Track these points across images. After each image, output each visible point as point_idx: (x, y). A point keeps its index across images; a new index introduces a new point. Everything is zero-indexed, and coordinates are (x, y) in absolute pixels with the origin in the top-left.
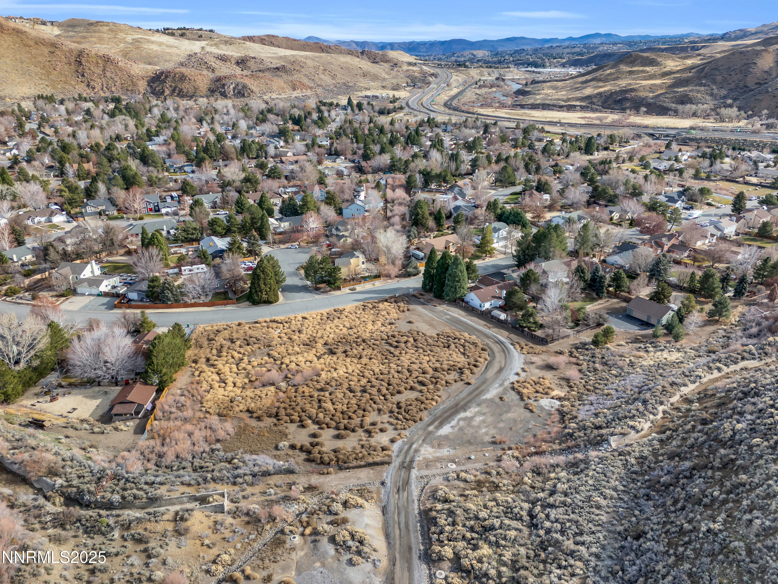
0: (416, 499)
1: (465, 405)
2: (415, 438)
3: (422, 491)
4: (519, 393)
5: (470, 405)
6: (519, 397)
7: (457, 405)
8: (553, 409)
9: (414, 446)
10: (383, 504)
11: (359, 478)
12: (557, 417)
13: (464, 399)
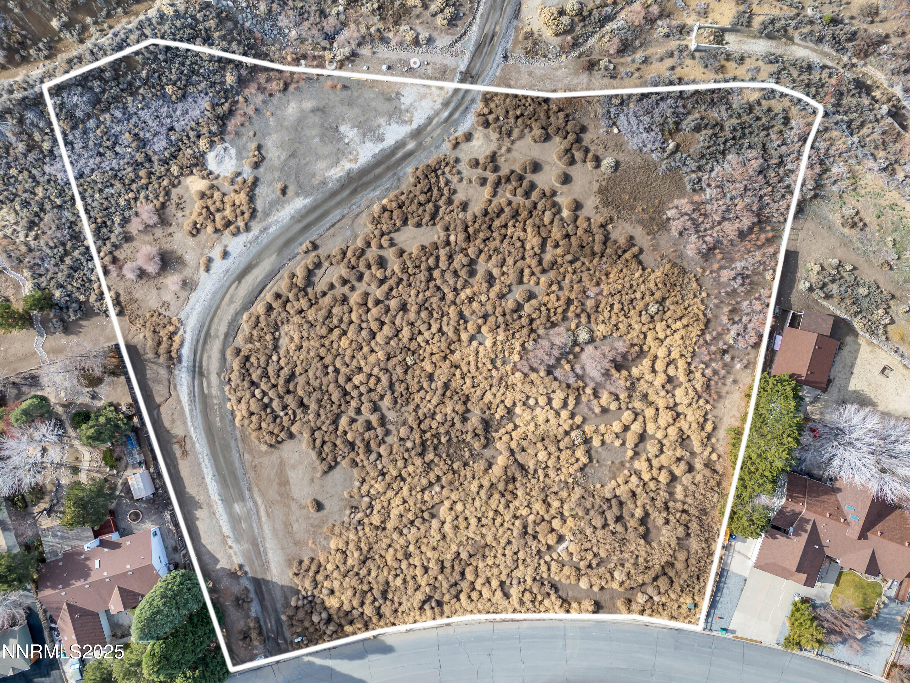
0: (478, 21)
1: (343, 187)
2: (439, 131)
3: (465, 33)
4: (251, 198)
5: (337, 185)
6: (257, 191)
7: (354, 192)
8: (227, 145)
9: (446, 114)
10: (515, 22)
11: (530, 74)
12: (232, 124)
13: (338, 205)
